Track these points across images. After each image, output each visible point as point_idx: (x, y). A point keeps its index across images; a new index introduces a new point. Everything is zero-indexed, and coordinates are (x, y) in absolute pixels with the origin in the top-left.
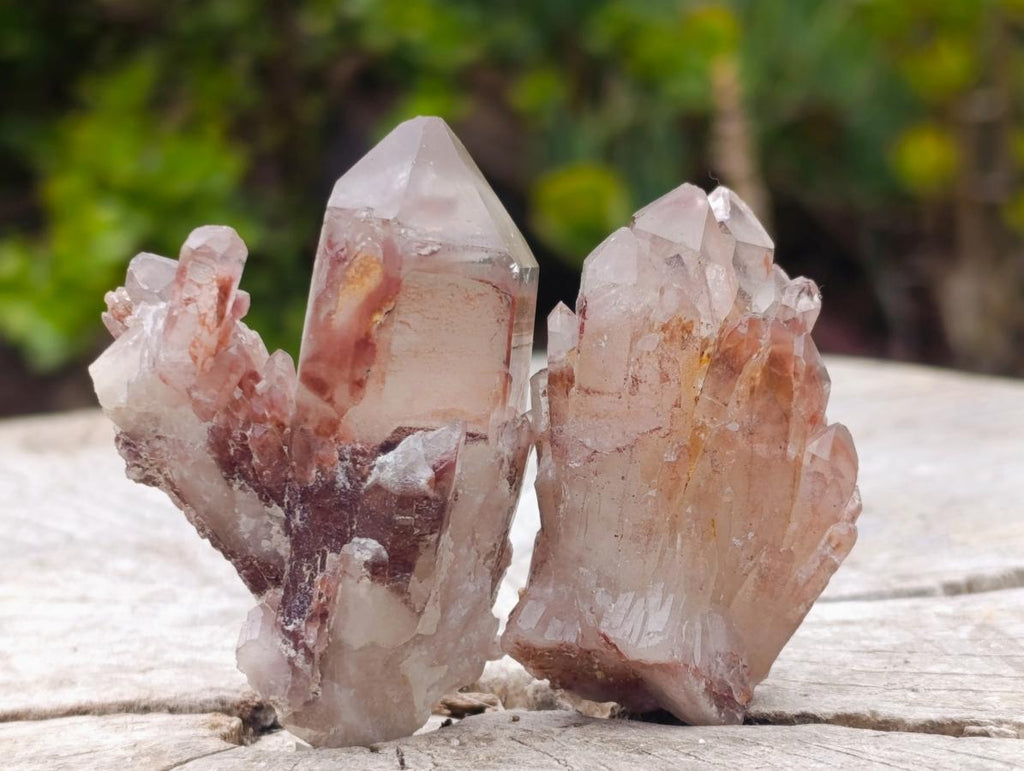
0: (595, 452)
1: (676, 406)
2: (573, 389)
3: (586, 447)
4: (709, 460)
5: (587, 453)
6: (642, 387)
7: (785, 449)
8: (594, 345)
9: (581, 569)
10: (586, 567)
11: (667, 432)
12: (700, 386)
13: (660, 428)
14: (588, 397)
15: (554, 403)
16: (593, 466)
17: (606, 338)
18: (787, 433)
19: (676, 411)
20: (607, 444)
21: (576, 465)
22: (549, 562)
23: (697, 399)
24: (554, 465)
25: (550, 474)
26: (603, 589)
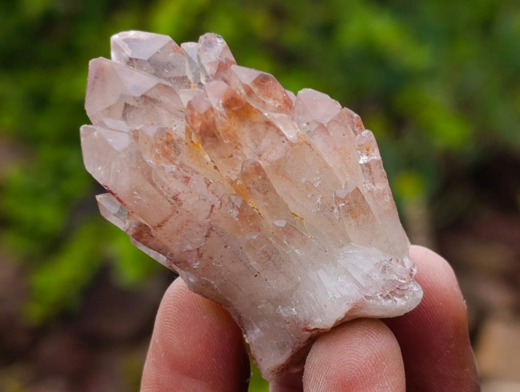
0: (198, 249)
1: (208, 185)
2: (152, 231)
3: (192, 251)
4: (256, 191)
5: (196, 253)
6: (181, 197)
7: (287, 140)
8: (135, 202)
9: (259, 307)
10: (261, 304)
11: (219, 202)
12: (209, 160)
13: (213, 206)
14: (164, 228)
15: (152, 246)
16: (205, 256)
17: (135, 193)
18: (278, 130)
19: (211, 187)
20: (199, 240)
21: (198, 264)
22: (242, 316)
23: (216, 167)
24: (188, 273)
25: (191, 280)
26: (280, 307)
